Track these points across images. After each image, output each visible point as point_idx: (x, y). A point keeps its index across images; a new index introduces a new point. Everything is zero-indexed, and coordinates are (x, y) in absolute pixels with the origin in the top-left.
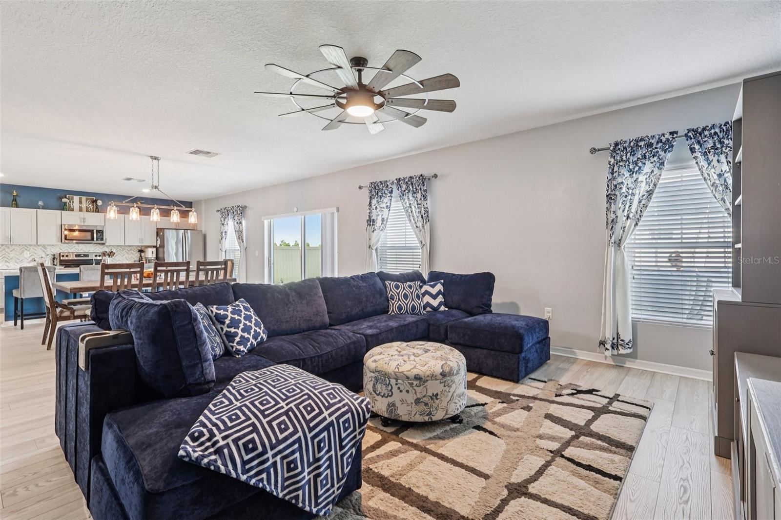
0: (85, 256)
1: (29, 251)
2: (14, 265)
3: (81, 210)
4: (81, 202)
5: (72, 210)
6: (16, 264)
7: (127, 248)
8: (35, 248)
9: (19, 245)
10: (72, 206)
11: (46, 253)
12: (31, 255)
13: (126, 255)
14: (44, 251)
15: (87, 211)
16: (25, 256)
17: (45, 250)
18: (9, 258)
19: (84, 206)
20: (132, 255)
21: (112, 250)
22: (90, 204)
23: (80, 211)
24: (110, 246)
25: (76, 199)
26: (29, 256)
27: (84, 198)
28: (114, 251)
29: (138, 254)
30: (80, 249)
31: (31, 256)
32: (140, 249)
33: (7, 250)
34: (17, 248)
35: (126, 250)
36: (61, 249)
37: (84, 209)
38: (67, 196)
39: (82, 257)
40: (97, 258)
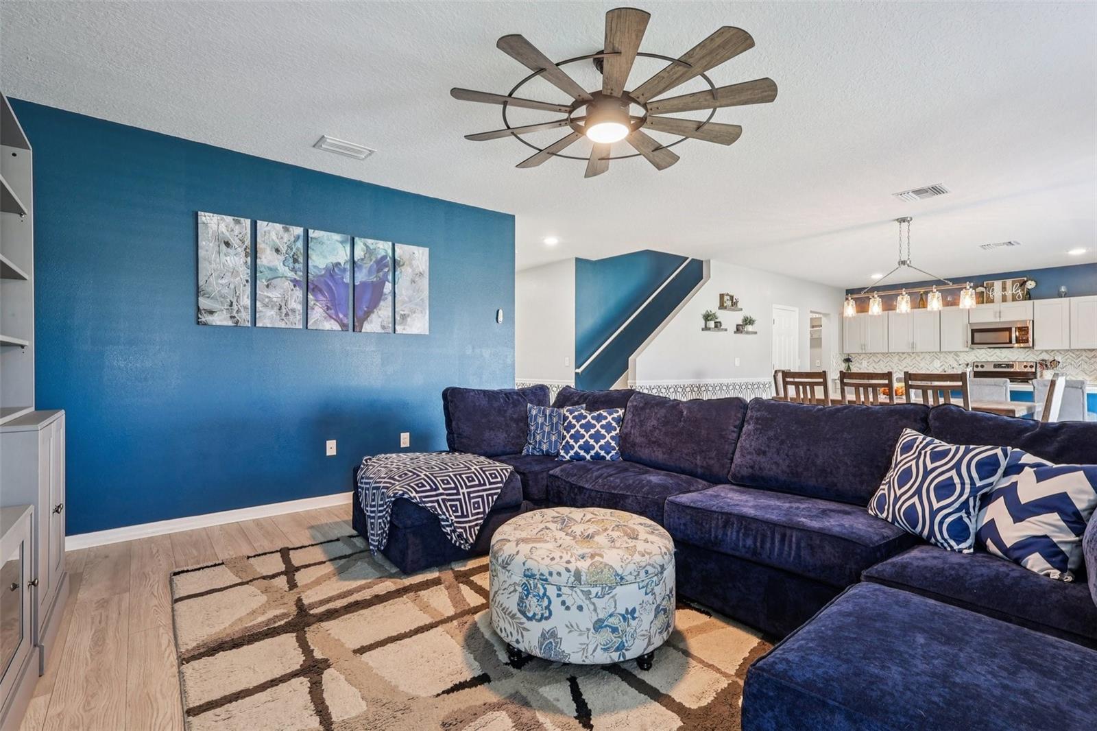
0: (1008, 366)
3: (1004, 299)
4: (1004, 289)
5: (992, 301)
7: (1084, 354)
8: (946, 356)
9: (929, 352)
10: (991, 296)
14: (956, 360)
15: (1014, 300)
16: (935, 365)
17: (958, 359)
19: (1009, 293)
21: (1056, 358)
22: (1018, 289)
23: (1003, 301)
24: (1053, 351)
25: (998, 284)
27: (1009, 282)
28: (1059, 358)
30: (1003, 356)
31: (942, 366)
33: (917, 358)
34: (928, 357)
35: (1083, 357)
36: (977, 357)
37: (1009, 297)
38: (985, 283)
39: (1003, 367)
40: (1028, 370)
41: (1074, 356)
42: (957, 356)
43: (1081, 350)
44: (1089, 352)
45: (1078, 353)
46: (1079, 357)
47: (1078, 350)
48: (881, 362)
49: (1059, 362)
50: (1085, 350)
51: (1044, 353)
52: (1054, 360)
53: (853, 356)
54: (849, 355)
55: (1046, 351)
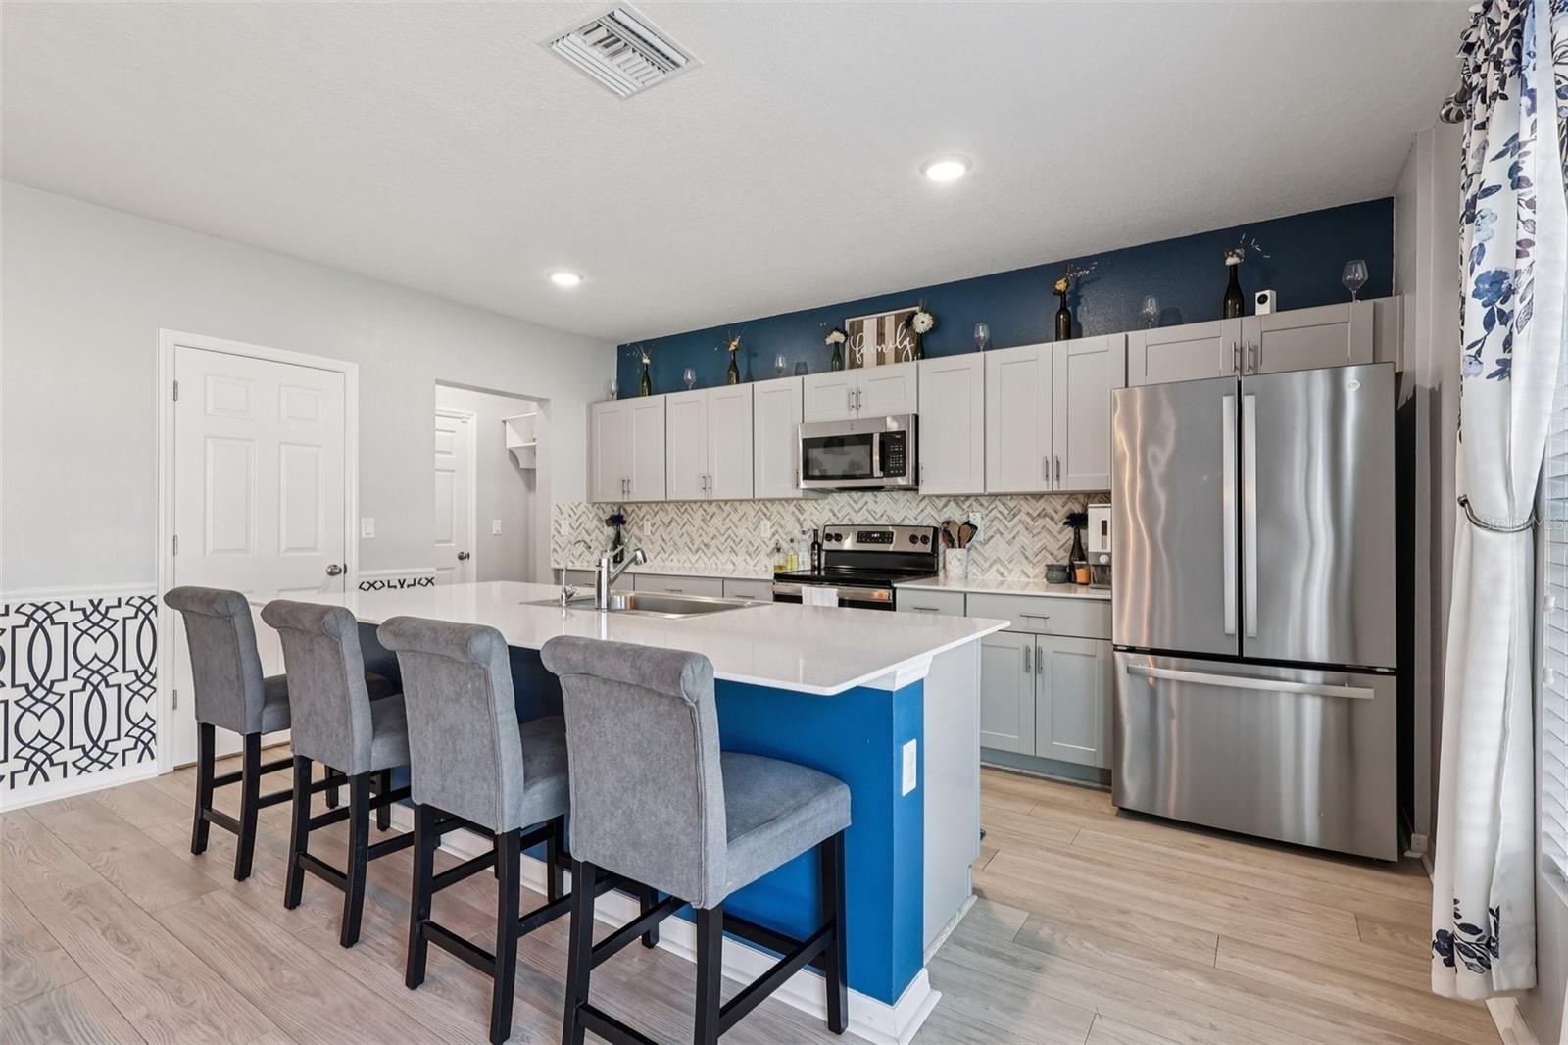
0: (886, 537)
1: (769, 519)
2: (745, 560)
3: (881, 359)
4: (881, 337)
6: (748, 558)
7: (1025, 507)
8: (782, 510)
10: (858, 356)
11: (801, 525)
12: (773, 530)
13: (1024, 539)
15: (897, 360)
16: (763, 535)
17: (801, 518)
18: (737, 541)
19: (889, 347)
20: (1045, 539)
22: (904, 338)
24: (968, 497)
25: (870, 323)
26: (769, 534)
27: (889, 317)
28: (976, 519)
29: (1069, 533)
30: (880, 511)
31: (774, 535)
32: (1078, 509)
35: (1022, 516)
36: (834, 514)
37: (890, 355)
38: (847, 322)
39: (876, 541)
40: (920, 547)
41: (1006, 512)
42: (801, 510)
43: (1018, 495)
44: (1032, 501)
45: (1012, 504)
46: (1015, 515)
47: (1013, 495)
48: (674, 523)
49: (976, 528)
50: (1026, 496)
51: (952, 503)
52: (968, 523)
53: (629, 509)
54: (621, 506)
55: (955, 498)
